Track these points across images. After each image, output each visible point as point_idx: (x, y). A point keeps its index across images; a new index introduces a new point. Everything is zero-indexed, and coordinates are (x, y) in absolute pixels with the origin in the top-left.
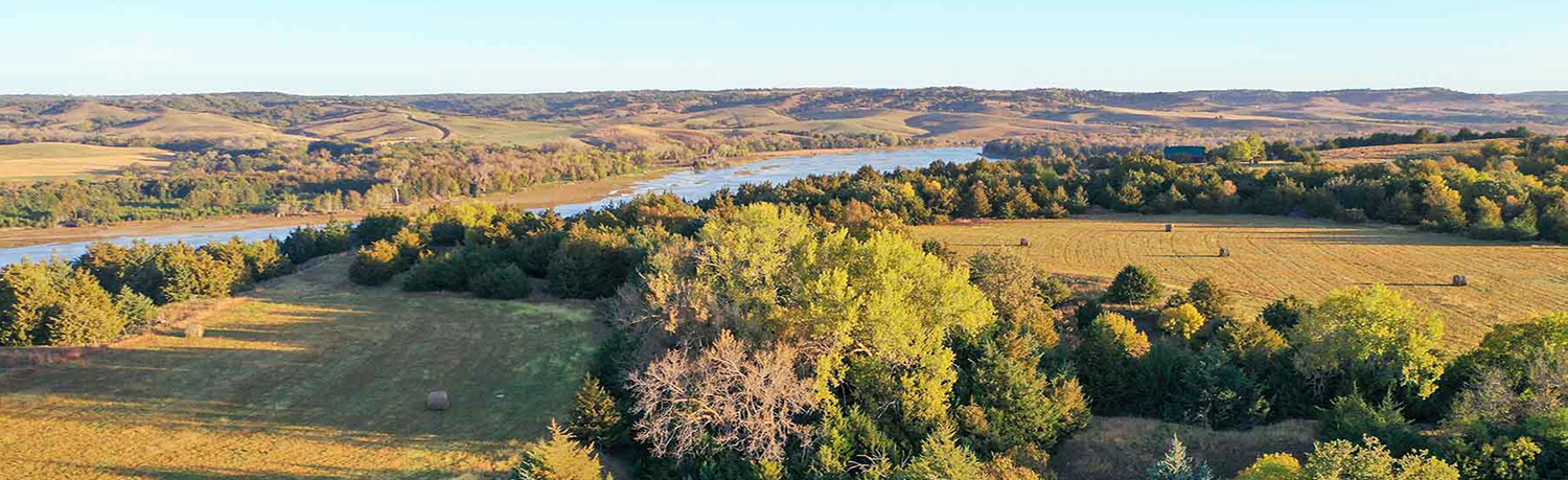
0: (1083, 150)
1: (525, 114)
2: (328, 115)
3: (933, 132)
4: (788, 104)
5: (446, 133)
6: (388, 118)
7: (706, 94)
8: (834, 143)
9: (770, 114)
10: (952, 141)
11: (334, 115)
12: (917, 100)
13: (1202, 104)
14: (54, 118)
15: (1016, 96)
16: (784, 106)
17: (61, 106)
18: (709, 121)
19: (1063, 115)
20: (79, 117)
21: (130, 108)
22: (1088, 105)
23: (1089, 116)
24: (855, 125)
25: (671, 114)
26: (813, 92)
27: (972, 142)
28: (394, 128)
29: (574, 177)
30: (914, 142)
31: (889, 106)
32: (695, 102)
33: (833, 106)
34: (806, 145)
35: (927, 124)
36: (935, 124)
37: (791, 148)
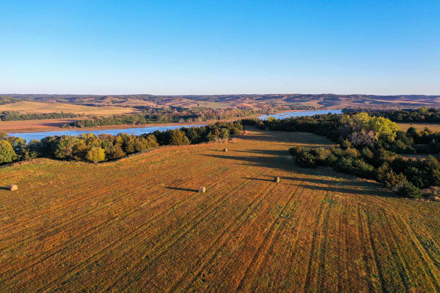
0: (371, 111)
1: (214, 101)
2: (166, 100)
3: (326, 106)
4: (284, 98)
5: (199, 105)
6: (182, 101)
7: (261, 96)
8: (300, 109)
9: (280, 101)
10: (332, 108)
11: (168, 100)
12: (320, 97)
13: (403, 99)
14: (103, 100)
15: (348, 96)
16: (283, 99)
17: (103, 98)
18: (264, 103)
19: (362, 102)
20: (108, 100)
21: (119, 98)
22: (369, 99)
23: (370, 102)
24: (304, 104)
25: (252, 101)
26: (291, 95)
27: (338, 109)
28: (184, 104)
29: (240, 116)
30: (321, 108)
31: (313, 99)
32: (258, 98)
33: (296, 99)
34: (292, 109)
35: (324, 104)
36: (326, 104)
37: (289, 110)
